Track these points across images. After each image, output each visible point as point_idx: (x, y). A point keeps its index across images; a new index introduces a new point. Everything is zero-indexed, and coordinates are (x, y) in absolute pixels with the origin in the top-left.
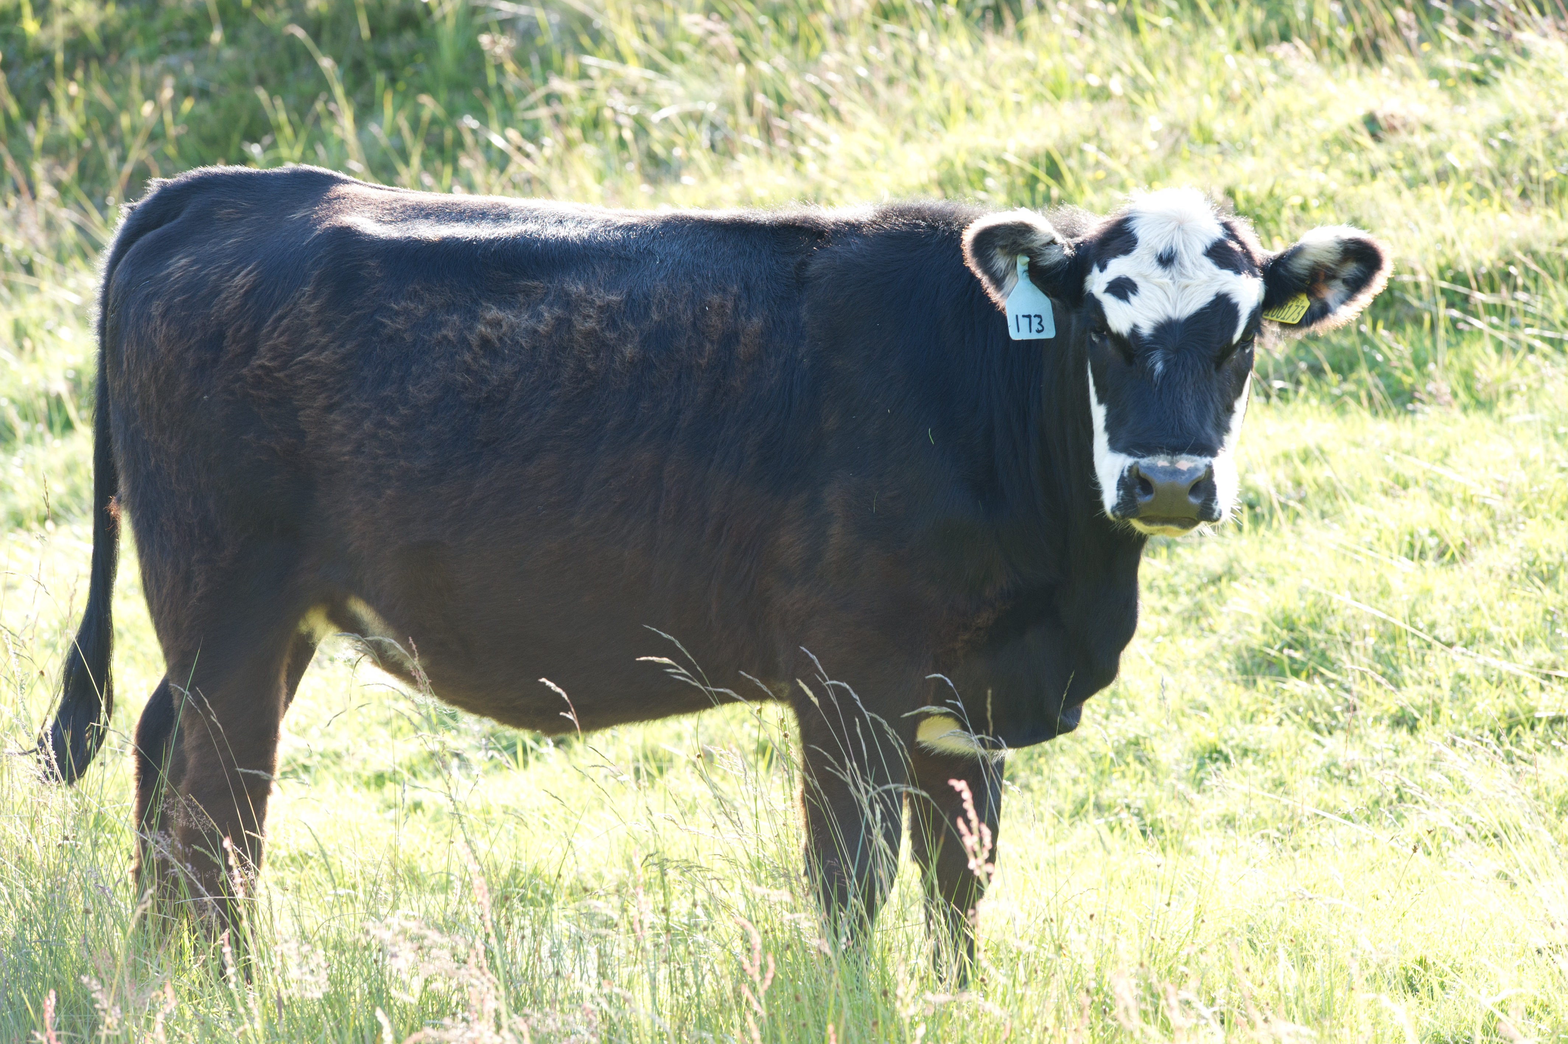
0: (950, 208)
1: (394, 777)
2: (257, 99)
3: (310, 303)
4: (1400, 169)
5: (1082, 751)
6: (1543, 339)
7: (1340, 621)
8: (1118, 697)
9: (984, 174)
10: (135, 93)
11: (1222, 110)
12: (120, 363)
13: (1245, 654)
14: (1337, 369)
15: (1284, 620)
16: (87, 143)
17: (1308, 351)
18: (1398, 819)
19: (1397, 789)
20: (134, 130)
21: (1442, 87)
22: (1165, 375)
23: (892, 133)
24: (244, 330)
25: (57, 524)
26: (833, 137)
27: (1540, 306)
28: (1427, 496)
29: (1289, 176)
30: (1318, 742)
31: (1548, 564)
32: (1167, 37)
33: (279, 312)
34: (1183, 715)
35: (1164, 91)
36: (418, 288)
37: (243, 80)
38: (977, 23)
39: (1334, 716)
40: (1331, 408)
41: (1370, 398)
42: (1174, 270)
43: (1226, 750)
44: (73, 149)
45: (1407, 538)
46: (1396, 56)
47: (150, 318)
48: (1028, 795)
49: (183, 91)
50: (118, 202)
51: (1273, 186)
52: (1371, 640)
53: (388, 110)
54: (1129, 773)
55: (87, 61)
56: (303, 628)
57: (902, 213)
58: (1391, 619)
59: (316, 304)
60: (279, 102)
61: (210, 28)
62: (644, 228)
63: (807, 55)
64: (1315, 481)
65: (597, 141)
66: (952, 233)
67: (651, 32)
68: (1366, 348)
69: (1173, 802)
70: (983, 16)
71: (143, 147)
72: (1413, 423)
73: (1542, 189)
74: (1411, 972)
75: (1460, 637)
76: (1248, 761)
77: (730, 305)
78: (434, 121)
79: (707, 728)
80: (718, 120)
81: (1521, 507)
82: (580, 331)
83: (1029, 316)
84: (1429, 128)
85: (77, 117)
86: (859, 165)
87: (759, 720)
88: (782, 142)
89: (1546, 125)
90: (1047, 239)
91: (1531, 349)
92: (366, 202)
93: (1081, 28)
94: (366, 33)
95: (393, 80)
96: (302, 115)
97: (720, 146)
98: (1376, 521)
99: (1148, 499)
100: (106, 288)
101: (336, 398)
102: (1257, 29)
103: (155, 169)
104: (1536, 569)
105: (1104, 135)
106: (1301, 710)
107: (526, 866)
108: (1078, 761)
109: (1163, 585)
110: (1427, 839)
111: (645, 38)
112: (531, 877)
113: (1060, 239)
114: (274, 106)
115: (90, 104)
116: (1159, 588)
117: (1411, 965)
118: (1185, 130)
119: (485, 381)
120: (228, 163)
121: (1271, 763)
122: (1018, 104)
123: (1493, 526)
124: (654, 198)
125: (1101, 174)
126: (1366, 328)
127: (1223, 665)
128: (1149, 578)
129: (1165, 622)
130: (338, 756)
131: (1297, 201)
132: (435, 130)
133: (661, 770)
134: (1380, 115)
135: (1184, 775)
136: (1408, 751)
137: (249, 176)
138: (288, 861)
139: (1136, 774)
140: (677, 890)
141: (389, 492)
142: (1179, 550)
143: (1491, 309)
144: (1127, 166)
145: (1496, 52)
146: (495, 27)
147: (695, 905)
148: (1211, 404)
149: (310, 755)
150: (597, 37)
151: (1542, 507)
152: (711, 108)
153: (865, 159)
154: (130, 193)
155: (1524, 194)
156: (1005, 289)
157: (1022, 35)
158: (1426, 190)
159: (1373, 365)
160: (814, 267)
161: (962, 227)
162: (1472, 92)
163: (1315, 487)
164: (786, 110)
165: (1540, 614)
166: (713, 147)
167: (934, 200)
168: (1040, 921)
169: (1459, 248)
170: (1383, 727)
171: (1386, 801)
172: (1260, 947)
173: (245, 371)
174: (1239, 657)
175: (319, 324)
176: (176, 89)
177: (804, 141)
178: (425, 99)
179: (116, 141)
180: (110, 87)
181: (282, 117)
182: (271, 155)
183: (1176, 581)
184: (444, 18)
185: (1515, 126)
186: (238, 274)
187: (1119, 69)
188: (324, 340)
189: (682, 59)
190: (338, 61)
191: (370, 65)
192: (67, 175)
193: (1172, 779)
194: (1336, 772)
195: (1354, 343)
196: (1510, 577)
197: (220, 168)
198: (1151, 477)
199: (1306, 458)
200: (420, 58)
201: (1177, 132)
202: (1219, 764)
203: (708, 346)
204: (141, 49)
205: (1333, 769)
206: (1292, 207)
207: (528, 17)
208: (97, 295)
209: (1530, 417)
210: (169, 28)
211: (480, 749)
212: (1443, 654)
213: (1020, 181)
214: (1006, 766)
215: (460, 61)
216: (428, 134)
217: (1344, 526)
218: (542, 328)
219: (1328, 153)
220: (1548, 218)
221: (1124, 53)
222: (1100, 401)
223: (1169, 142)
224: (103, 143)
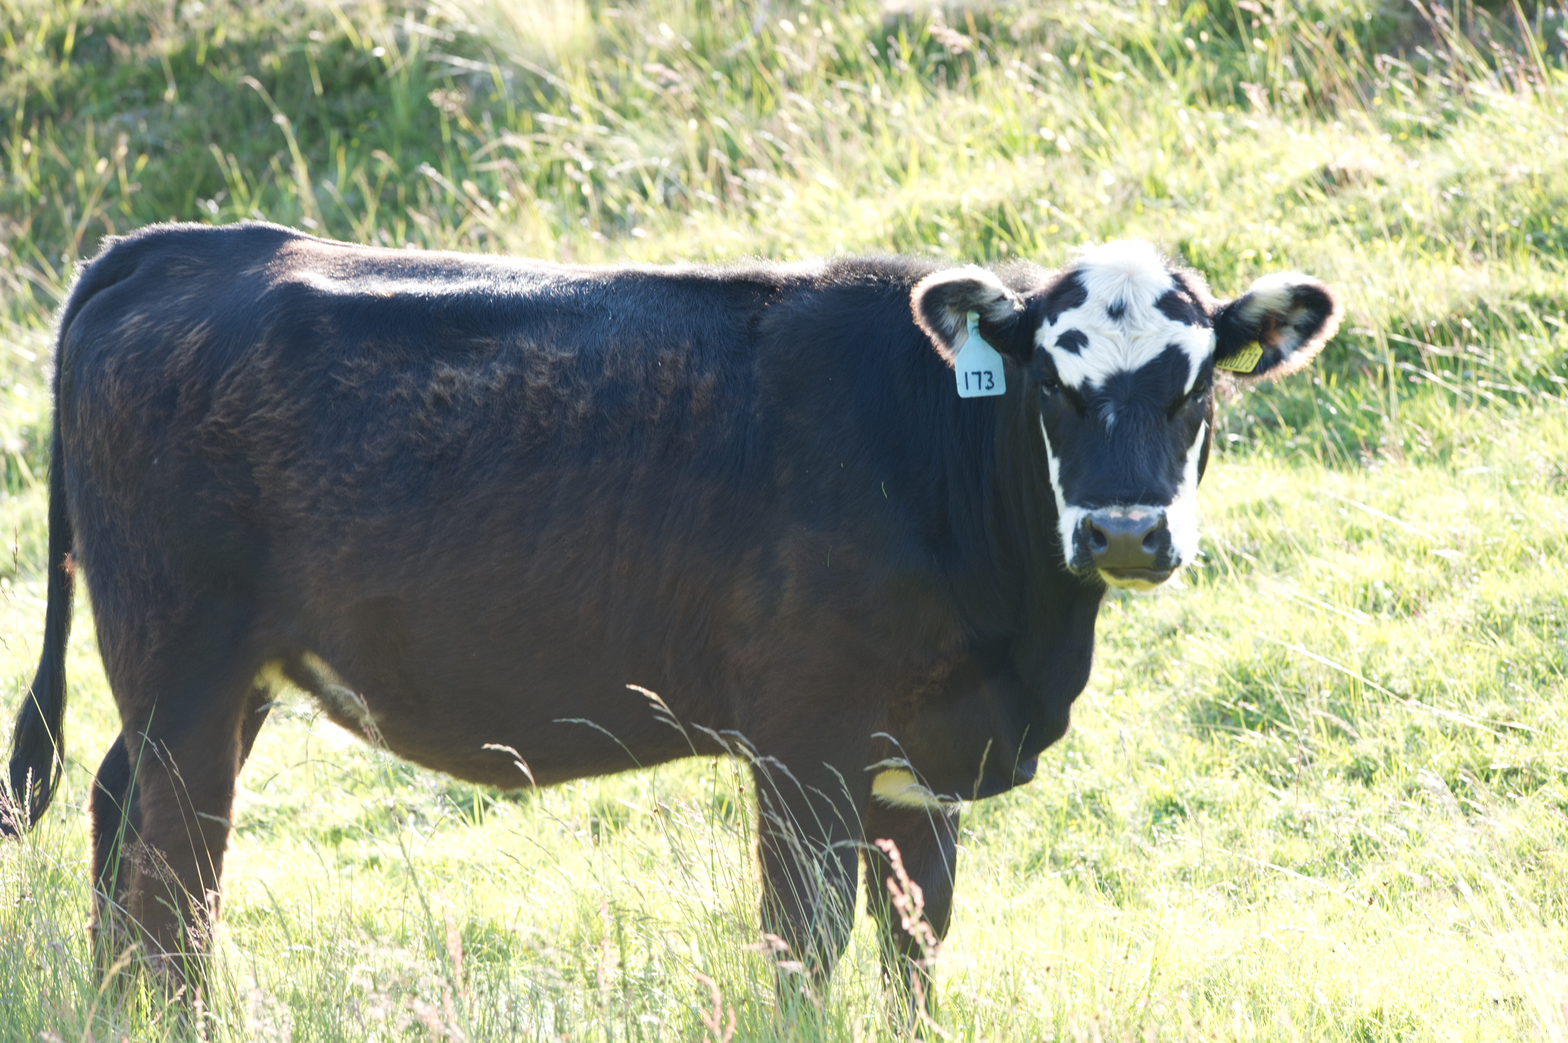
0: (901, 262)
1: (351, 833)
2: (211, 156)
3: (263, 359)
4: (1353, 223)
5: (1038, 805)
6: (1496, 392)
7: (1295, 674)
8: (1074, 751)
9: (938, 228)
10: (90, 150)
11: (1175, 164)
12: (74, 421)
13: (1199, 706)
14: (1290, 422)
15: (1239, 672)
16: (43, 200)
17: (1262, 405)
18: (1353, 871)
19: (1353, 842)
20: (88, 188)
21: (1394, 140)
22: (1117, 427)
23: (846, 187)
24: (198, 387)
25: (12, 581)
26: (787, 192)
27: (1492, 358)
28: (1381, 549)
29: (1242, 230)
30: (1274, 795)
31: (1502, 617)
32: (1121, 91)
33: (232, 368)
34: (1139, 768)
35: (1116, 145)
36: (371, 345)
37: (197, 137)
38: (930, 79)
39: (1290, 769)
40: (1286, 461)
41: (1325, 450)
42: (1125, 322)
43: (1181, 802)
44: (27, 207)
45: (1362, 591)
46: (1350, 111)
47: (103, 375)
48: (984, 849)
49: (137, 148)
50: (72, 259)
51: (1227, 240)
52: (1326, 693)
53: (342, 168)
54: (1084, 827)
55: (41, 119)
56: (259, 683)
57: (853, 267)
58: (1345, 670)
59: (269, 360)
60: (232, 159)
61: (165, 86)
62: (596, 284)
63: (761, 111)
64: (1270, 534)
65: (552, 198)
66: (903, 287)
67: (605, 88)
68: (1320, 401)
69: (1129, 855)
70: (937, 71)
71: (97, 205)
72: (1367, 476)
73: (1494, 242)
74: (1367, 1025)
75: (1415, 689)
76: (1203, 815)
77: (682, 360)
78: (390, 178)
79: (662, 783)
80: (672, 176)
81: (1474, 560)
82: (532, 388)
83: (979, 374)
84: (1381, 182)
85: (31, 175)
86: (813, 220)
87: (716, 773)
88: (738, 197)
89: (1498, 179)
90: (996, 295)
91: (1484, 402)
92: (319, 257)
93: (1035, 82)
94: (318, 89)
95: (347, 137)
96: (257, 173)
97: (674, 202)
98: (1331, 573)
99: (1102, 550)
100: (61, 346)
101: (291, 455)
102: (1210, 84)
103: (110, 225)
104: (1490, 621)
105: (1056, 188)
106: (1256, 762)
107: (483, 922)
108: (1035, 815)
109: (1118, 637)
110: (1383, 891)
111: (599, 95)
112: (487, 932)
113: (1010, 294)
114: (228, 164)
115: (44, 162)
116: (1114, 641)
117: (1367, 1016)
118: (1138, 184)
119: (438, 439)
120: (180, 219)
121: (1227, 815)
122: (972, 158)
123: (1448, 579)
124: (609, 253)
125: (1054, 228)
126: (1320, 381)
127: (1179, 718)
128: (1105, 631)
129: (1120, 675)
130: (294, 812)
131: (1250, 254)
132: (390, 186)
133: (616, 825)
134: (1333, 168)
135: (1140, 828)
136: (1363, 803)
137: (202, 233)
138: (245, 918)
139: (1091, 827)
140: (635, 944)
141: (344, 548)
142: (1134, 603)
143: (1442, 362)
144: (1081, 220)
145: (1448, 106)
146: (449, 83)
147: (651, 959)
148: (1164, 456)
149: (266, 811)
150: (551, 93)
151: (1498, 559)
152: (666, 163)
153: (819, 213)
154: (86, 249)
155: (1476, 248)
156: (956, 346)
157: (976, 89)
158: (1378, 243)
159: (1327, 417)
160: (766, 322)
161: (915, 281)
162: (1425, 146)
163: (1269, 540)
164: (740, 165)
165: (1494, 667)
166: (667, 202)
167: (887, 255)
168: (997, 975)
169: (1414, 300)
170: (1338, 780)
171: (1341, 853)
172: (1216, 999)
173: (199, 428)
174: (1194, 709)
175: (272, 380)
176: (130, 146)
177: (758, 197)
178: (380, 154)
179: (71, 198)
180: (65, 145)
181: (236, 174)
182: (226, 211)
183: (1129, 633)
184: (397, 75)
185: (1467, 180)
186: (190, 330)
187: (1072, 124)
188: (277, 397)
189: (637, 114)
190: (292, 118)
191: (324, 121)
192: (22, 232)
193: (1128, 832)
194: (1290, 823)
195: (1309, 397)
196: (1464, 629)
197: (172, 225)
198: (1104, 529)
199: (1260, 511)
200: (373, 115)
201: (1131, 186)
202: (1174, 816)
203: (660, 401)
204: (95, 107)
205: (1289, 822)
206: (1246, 260)
207: (482, 72)
208: (52, 353)
209: (1484, 470)
210: (123, 86)
211: (435, 805)
212: (1398, 707)
213: (974, 235)
214: (961, 820)
215: (413, 117)
216: (384, 190)
217: (1298, 579)
218: (494, 385)
219: (1282, 206)
220: (1501, 270)
221: (1077, 108)
222: (1055, 455)
223: (1122, 195)
224: (58, 200)
